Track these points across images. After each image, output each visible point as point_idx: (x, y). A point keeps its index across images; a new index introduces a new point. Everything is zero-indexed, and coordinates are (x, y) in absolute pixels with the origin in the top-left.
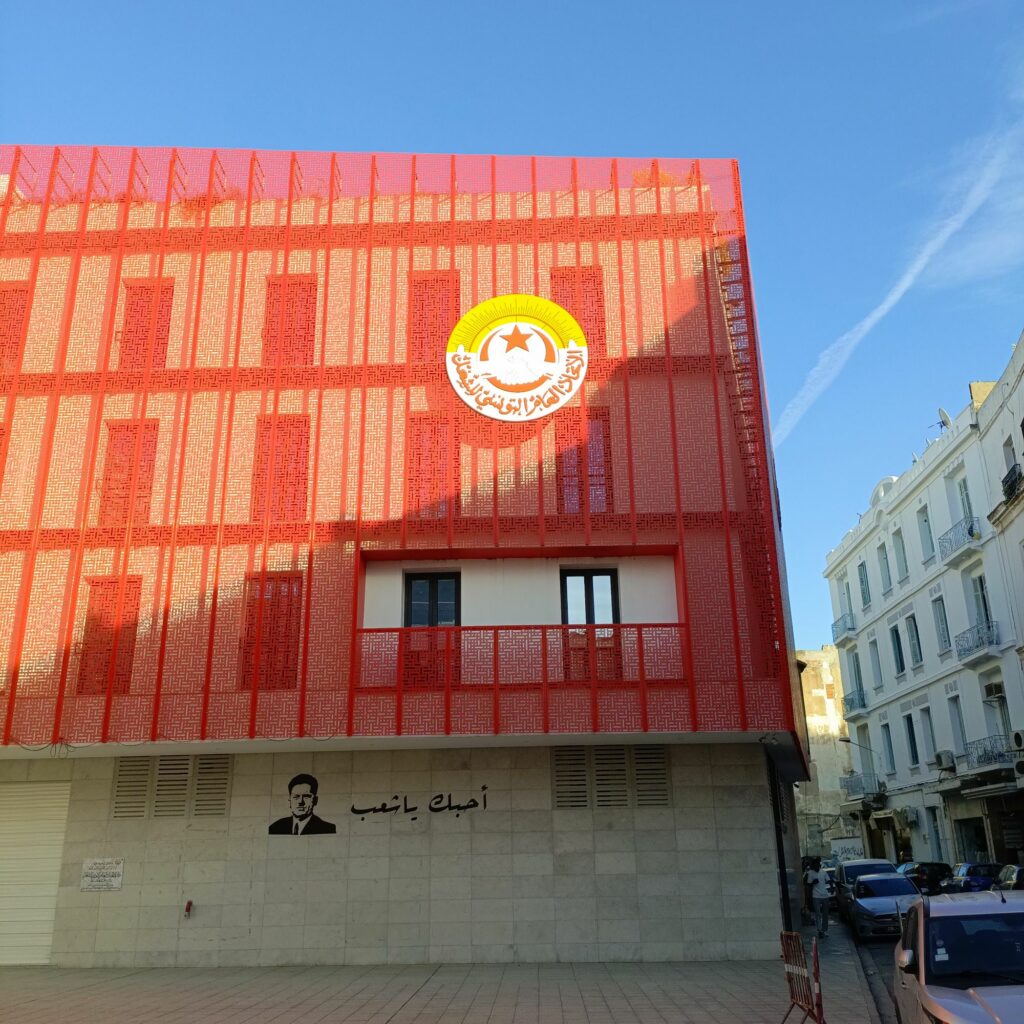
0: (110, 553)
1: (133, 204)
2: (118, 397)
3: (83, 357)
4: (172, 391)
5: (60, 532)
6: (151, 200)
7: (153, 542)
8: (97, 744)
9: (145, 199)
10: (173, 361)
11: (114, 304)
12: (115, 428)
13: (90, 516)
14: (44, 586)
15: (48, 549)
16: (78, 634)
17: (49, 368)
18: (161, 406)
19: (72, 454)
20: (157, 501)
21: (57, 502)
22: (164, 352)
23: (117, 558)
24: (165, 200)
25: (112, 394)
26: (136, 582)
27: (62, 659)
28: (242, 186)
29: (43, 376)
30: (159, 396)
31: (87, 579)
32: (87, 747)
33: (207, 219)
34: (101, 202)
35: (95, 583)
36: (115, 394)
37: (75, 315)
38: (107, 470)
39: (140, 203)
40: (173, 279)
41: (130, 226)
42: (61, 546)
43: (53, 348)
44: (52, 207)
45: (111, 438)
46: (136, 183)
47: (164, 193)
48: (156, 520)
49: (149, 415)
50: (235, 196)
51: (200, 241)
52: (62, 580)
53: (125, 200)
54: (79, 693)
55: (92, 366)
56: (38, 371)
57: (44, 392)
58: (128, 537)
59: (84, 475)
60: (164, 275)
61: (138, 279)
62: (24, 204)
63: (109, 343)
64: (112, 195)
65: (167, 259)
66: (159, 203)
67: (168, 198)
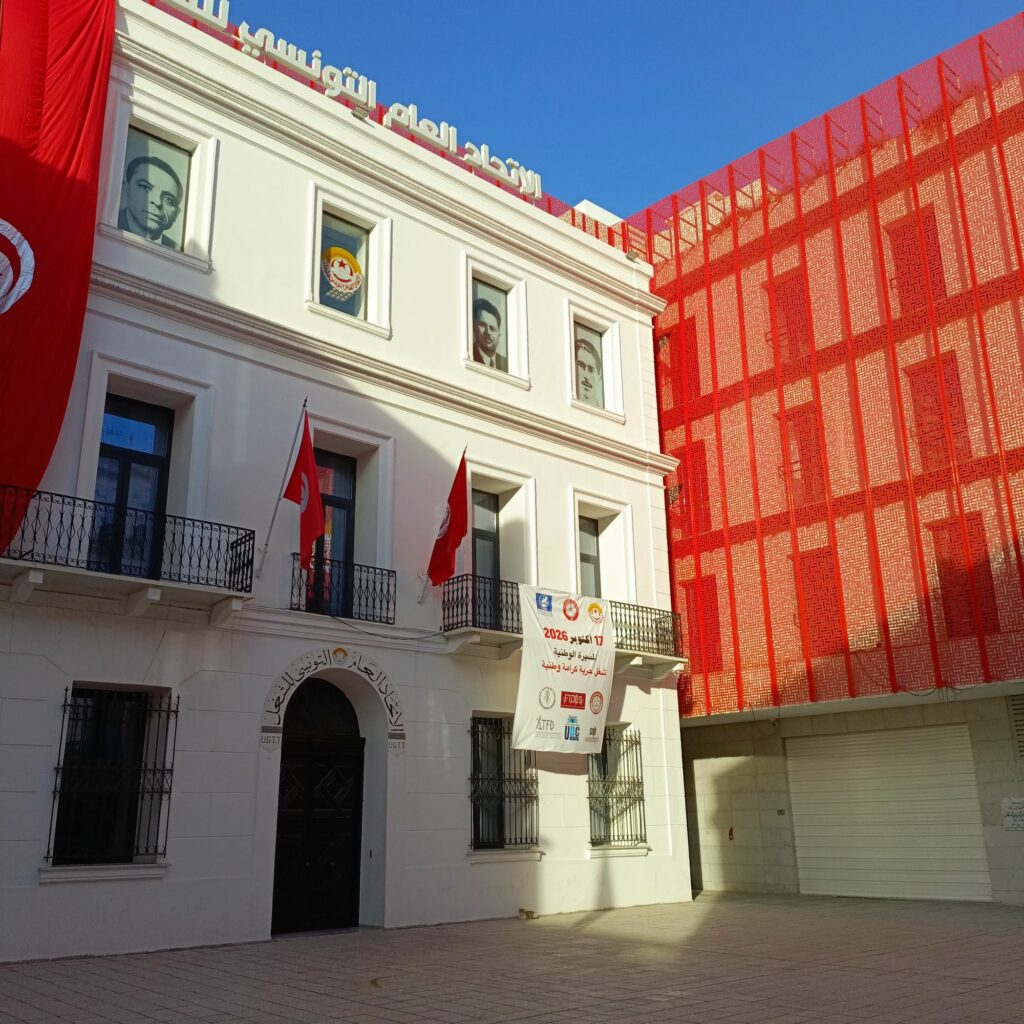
0: (942, 495)
1: (873, 151)
2: (908, 342)
3: (866, 316)
4: (960, 317)
5: (889, 486)
6: (890, 138)
7: (983, 476)
8: (981, 685)
9: (884, 140)
10: (954, 287)
11: (881, 254)
12: (913, 372)
13: (913, 465)
14: (889, 541)
15: (882, 506)
16: (933, 579)
17: (838, 337)
18: (953, 337)
19: (881, 410)
20: (975, 432)
21: (879, 459)
22: (942, 281)
23: (950, 499)
24: (902, 132)
25: (902, 341)
26: (976, 518)
27: (924, 606)
28: (978, 77)
29: (836, 347)
30: (948, 327)
31: (927, 526)
32: (972, 688)
33: (950, 129)
34: (844, 163)
35: (935, 527)
36: (904, 341)
37: (848, 279)
38: (917, 415)
39: (880, 146)
40: (931, 205)
41: (877, 172)
42: (893, 500)
43: (838, 318)
44: (802, 189)
45: (913, 384)
46: (872, 129)
47: (899, 125)
48: (979, 451)
49: (944, 349)
50: (972, 91)
51: (950, 155)
52: (904, 532)
53: (866, 151)
54: (950, 636)
55: (876, 321)
56: (830, 344)
57: (840, 362)
58: (956, 476)
59: (896, 427)
60: (922, 205)
61: (897, 221)
62: (779, 199)
63: (886, 293)
64: (852, 152)
65: (920, 188)
66: (898, 138)
67: (905, 128)
